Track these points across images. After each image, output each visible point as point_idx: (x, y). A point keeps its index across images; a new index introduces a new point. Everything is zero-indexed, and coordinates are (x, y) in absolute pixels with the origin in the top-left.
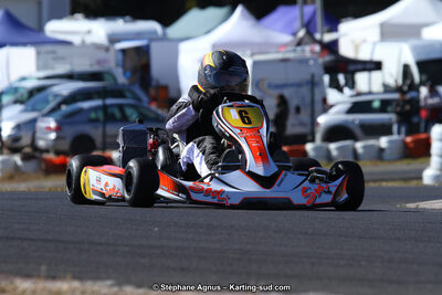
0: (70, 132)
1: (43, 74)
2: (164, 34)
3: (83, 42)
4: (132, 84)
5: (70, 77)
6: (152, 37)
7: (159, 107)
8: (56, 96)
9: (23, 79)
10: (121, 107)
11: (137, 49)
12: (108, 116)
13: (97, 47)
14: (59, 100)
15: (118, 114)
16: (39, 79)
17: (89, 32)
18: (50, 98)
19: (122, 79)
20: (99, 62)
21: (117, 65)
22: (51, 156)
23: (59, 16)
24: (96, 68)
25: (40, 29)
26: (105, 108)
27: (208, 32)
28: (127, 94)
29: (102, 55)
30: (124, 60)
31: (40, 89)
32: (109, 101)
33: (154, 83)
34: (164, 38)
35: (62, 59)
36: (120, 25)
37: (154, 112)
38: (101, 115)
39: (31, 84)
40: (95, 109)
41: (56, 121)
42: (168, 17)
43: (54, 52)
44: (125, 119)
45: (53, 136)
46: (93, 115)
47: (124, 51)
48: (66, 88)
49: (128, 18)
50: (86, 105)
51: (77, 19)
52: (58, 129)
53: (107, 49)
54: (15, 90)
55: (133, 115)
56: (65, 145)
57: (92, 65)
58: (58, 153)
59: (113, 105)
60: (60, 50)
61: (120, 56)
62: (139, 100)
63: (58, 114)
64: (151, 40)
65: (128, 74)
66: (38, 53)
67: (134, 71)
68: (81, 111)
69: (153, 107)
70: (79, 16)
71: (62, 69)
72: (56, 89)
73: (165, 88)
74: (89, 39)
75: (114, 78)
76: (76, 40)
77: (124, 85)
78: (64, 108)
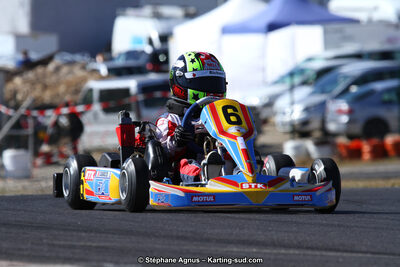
0: (363, 114)
1: (332, 53)
5: (358, 56)
8: (346, 77)
9: (310, 59)
13: (386, 24)
14: (348, 81)
16: (328, 59)
17: (376, 8)
18: (340, 80)
20: (390, 40)
22: (342, 140)
24: (387, 47)
29: (392, 32)
31: (328, 70)
35: (348, 39)
38: (393, 97)
39: (319, 65)
40: (388, 90)
41: (349, 103)
43: (341, 31)
45: (345, 119)
46: (386, 97)
50: (379, 86)
52: (350, 112)
53: (397, 27)
54: (301, 71)
56: (357, 129)
57: (382, 43)
58: (351, 137)
60: (349, 29)
63: (348, 97)
66: (326, 33)
68: (371, 93)
71: (350, 48)
72: (345, 70)
74: (377, 16)
76: (362, 16)
78: (354, 89)
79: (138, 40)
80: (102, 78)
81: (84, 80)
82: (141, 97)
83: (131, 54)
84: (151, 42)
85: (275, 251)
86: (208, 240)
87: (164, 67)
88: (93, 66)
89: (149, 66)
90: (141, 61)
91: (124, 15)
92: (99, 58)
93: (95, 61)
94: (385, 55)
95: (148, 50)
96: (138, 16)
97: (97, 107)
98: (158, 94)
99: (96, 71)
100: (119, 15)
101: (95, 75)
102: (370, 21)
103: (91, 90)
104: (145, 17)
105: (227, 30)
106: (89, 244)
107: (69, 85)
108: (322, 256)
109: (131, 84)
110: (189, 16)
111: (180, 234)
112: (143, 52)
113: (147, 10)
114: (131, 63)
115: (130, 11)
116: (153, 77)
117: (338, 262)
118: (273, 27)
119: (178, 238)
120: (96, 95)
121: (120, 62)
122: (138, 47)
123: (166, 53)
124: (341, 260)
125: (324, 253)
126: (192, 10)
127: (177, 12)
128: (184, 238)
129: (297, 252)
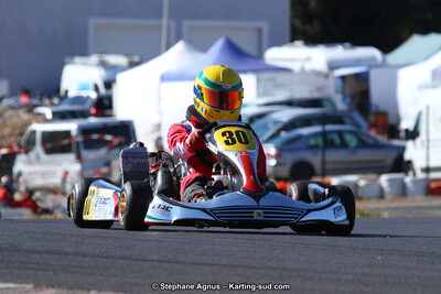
0: (290, 158)
1: (263, 100)
2: (384, 61)
3: (303, 70)
4: (351, 110)
5: (290, 103)
6: (372, 64)
7: (379, 133)
8: (276, 122)
10: (340, 133)
11: (357, 76)
12: (328, 142)
13: (317, 74)
14: (278, 126)
15: (337, 140)
16: (260, 105)
17: (308, 59)
18: (271, 125)
19: (341, 106)
20: (318, 89)
21: (337, 92)
23: (279, 44)
24: (316, 95)
25: (260, 56)
26: (324, 134)
27: (427, 58)
28: (347, 120)
29: (321, 81)
30: (344, 87)
31: (260, 116)
32: (329, 127)
33: (373, 109)
34: (384, 65)
35: (279, 86)
36: (339, 52)
37: (373, 138)
38: (320, 141)
39: (251, 111)
40: (315, 135)
41: (276, 147)
42: (388, 44)
43: (274, 80)
44: (344, 145)
45: (273, 162)
46: (312, 142)
47: (343, 78)
48: (286, 115)
49: (347, 44)
50: (305, 131)
51: (297, 47)
52: (278, 156)
53: (326, 76)
55: (352, 141)
56: (285, 172)
57: (312, 91)
58: (278, 179)
59: (332, 132)
60: (280, 77)
61: (339, 83)
62: (358, 126)
63: (278, 141)
64: (370, 67)
65: (348, 100)
66: (258, 80)
67: (353, 97)
68: (300, 137)
69: (373, 133)
70: (299, 43)
71: (282, 96)
72: (276, 116)
73: (384, 114)
74: (309, 66)
75: (333, 105)
76: (296, 67)
77: (343, 112)
78: (284, 133)
79: (84, 88)
80: (47, 121)
82: (80, 139)
83: (79, 100)
84: (96, 88)
87: (108, 112)
88: (40, 110)
89: (93, 111)
90: (88, 106)
91: (72, 63)
94: (314, 103)
95: (93, 95)
96: (85, 64)
97: (39, 149)
98: (95, 136)
99: (41, 115)
100: (69, 63)
103: (34, 132)
104: (92, 65)
105: (164, 78)
107: (14, 128)
109: (72, 126)
110: (132, 65)
112: (88, 97)
113: (94, 59)
114: (76, 107)
115: (78, 59)
116: (93, 120)
120: (38, 137)
121: (65, 107)
122: (84, 94)
123: (110, 98)
126: (136, 59)
127: (119, 60)
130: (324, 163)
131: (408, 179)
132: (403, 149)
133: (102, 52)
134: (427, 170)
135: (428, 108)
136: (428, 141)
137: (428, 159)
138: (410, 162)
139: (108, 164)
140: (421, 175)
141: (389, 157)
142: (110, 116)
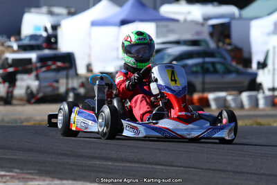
1: (160, 41)
2: (241, 15)
5: (178, 43)
6: (232, 17)
7: (238, 63)
8: (169, 55)
10: (213, 64)
11: (222, 25)
12: (205, 70)
13: (195, 23)
14: (171, 58)
15: (211, 69)
16: (158, 44)
17: (189, 13)
18: (166, 57)
20: (197, 33)
24: (195, 38)
26: (202, 65)
28: (217, 55)
29: (199, 28)
31: (158, 51)
32: (208, 60)
34: (240, 18)
35: (171, 31)
36: (211, 9)
37: (234, 67)
38: (199, 69)
40: (196, 65)
43: (167, 26)
44: (215, 72)
46: (194, 69)
47: (213, 26)
49: (216, 3)
50: (190, 62)
51: (181, 4)
53: (202, 25)
55: (219, 67)
57: (193, 35)
59: (208, 63)
60: (172, 25)
61: (210, 29)
62: (225, 58)
64: (232, 19)
66: (157, 27)
68: (186, 66)
69: (234, 64)
70: (183, 2)
71: (172, 38)
72: (169, 51)
74: (190, 18)
76: (181, 18)
77: (214, 49)
79: (37, 28)
80: (14, 52)
81: (3, 52)
82: (39, 65)
83: (33, 37)
84: (46, 30)
85: (123, 164)
86: (80, 156)
87: (54, 46)
88: (8, 43)
89: (44, 45)
90: (39, 42)
91: (29, 12)
92: (13, 39)
93: (10, 41)
94: (195, 43)
95: (44, 34)
96: (38, 13)
98: (50, 63)
99: (11, 47)
100: (27, 12)
101: (10, 50)
102: (185, 21)
104: (43, 14)
105: (94, 24)
106: (4, 156)
108: (152, 168)
109: (33, 56)
110: (71, 14)
111: (62, 152)
112: (41, 36)
113: (44, 9)
114: (33, 43)
115: (33, 10)
116: (47, 52)
117: (163, 172)
118: (124, 22)
119: (61, 154)
121: (26, 42)
122: (38, 33)
123: (56, 37)
124: (165, 171)
125: (154, 166)
126: (73, 10)
127: (63, 11)
128: (65, 155)
129: (137, 165)
130: (203, 83)
131: (260, 96)
132: (255, 75)
133: (50, 5)
134: (273, 89)
135: (274, 48)
136: (274, 70)
137: (274, 82)
138: (260, 84)
139: (57, 81)
140: (268, 93)
141: (246, 81)
142: (56, 49)
